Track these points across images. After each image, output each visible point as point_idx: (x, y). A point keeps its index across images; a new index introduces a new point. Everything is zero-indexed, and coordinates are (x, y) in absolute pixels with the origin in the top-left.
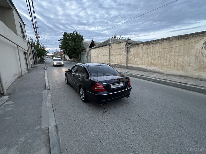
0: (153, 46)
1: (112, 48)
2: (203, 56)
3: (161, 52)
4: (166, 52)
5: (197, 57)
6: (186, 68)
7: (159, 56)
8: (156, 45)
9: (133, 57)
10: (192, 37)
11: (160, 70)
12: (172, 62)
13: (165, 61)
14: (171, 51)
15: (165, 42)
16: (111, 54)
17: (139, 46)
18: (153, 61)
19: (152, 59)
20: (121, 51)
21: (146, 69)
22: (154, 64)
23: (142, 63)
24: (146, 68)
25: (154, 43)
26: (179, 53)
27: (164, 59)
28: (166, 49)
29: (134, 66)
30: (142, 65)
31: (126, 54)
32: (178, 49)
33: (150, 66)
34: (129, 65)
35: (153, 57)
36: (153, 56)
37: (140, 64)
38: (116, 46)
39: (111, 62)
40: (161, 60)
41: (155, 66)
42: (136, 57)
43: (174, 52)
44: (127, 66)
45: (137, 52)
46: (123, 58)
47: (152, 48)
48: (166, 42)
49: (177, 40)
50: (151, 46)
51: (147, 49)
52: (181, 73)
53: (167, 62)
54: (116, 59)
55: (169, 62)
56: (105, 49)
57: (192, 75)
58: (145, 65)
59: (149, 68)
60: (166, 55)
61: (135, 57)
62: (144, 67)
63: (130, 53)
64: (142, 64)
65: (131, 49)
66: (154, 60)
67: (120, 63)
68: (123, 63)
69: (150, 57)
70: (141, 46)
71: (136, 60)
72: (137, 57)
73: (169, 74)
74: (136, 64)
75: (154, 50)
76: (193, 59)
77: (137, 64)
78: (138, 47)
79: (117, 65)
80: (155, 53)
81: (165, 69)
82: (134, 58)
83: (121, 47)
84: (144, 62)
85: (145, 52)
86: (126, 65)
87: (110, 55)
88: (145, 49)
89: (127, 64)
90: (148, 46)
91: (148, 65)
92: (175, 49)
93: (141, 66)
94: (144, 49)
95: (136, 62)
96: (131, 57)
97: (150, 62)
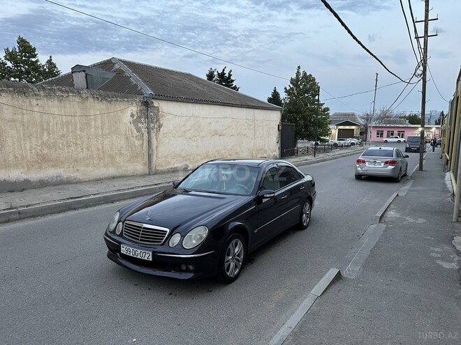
0: (40, 102)
2: (133, 137)
3: (67, 123)
4: (78, 125)
5: (127, 138)
6: (118, 159)
7: (63, 136)
8: (50, 103)
10: (117, 100)
11: (72, 175)
12: (94, 149)
13: (79, 149)
14: (88, 124)
15: (71, 98)
18: (46, 151)
19: (43, 143)
21: (27, 182)
23: (5, 160)
24: (25, 177)
26: (102, 129)
27: (76, 144)
28: (77, 119)
32: (99, 121)
33: (40, 168)
35: (45, 138)
36: (45, 134)
40: (68, 146)
41: (56, 163)
43: (93, 126)
47: (36, 109)
48: (75, 101)
49: (96, 101)
50: (34, 102)
51: (19, 110)
52: (112, 171)
53: (85, 150)
55: (88, 150)
57: (126, 171)
58: (17, 166)
59: (34, 175)
60: (78, 132)
62: (15, 175)
64: (5, 165)
66: (49, 147)
69: (33, 139)
73: (91, 178)
75: (45, 117)
76: (123, 142)
80: (48, 125)
81: (82, 169)
84: (11, 157)
85: (14, 121)
88: (11, 108)
90: (22, 101)
91: (30, 165)
92: (95, 120)
94: (5, 107)
97: (37, 154)
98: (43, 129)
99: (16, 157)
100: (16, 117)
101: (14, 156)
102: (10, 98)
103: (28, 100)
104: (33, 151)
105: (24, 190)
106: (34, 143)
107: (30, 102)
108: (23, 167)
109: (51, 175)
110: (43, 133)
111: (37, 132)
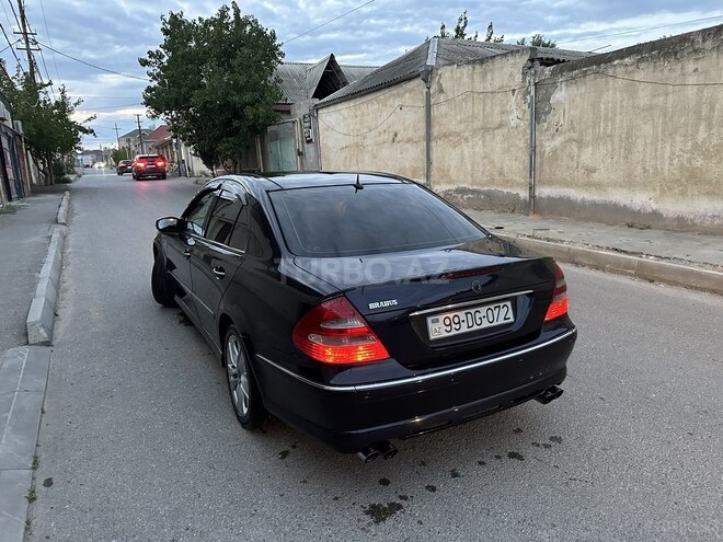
0: (701, 65)
1: (441, 91)
9: (570, 140)
16: (435, 131)
17: (611, 72)
18: (699, 162)
19: (696, 146)
20: (497, 109)
21: (656, 215)
22: (709, 183)
23: (629, 175)
24: (655, 206)
25: (709, 44)
29: (576, 194)
30: (625, 191)
31: (524, 125)
33: (683, 194)
34: (543, 191)
35: (702, 135)
36: (702, 128)
37: (616, 185)
38: (465, 79)
39: (435, 174)
41: (715, 189)
42: (588, 138)
44: (532, 196)
45: (595, 106)
46: (506, 151)
47: (691, 80)
50: (690, 66)
51: (662, 89)
54: (462, 160)
56: (398, 102)
58: (644, 186)
59: (671, 207)
61: (580, 143)
62: (641, 200)
63: (552, 118)
64: (629, 183)
65: (561, 95)
66: (707, 155)
67: (492, 181)
68: (507, 183)
69: (678, 138)
70: (620, 71)
71: (587, 157)
72: (597, 139)
74: (589, 185)
75: (707, 93)
77: (598, 186)
78: (601, 81)
79: (473, 192)
80: (712, 108)
82: (580, 148)
83: (497, 84)
84: (639, 170)
85: (651, 108)
86: (524, 194)
87: (429, 138)
88: (650, 87)
89: (532, 188)
90: (668, 70)
91: (667, 187)
93: (619, 197)
94: (642, 86)
95: (590, 171)
96: (559, 140)
97: (681, 168)
98: (699, 118)
99: (645, 171)
100: (655, 101)
101: (644, 168)
102: (651, 68)
103: (680, 65)
104: (675, 162)
105: (649, 227)
106: (678, 147)
107: (683, 68)
108: (655, 190)
109: (702, 211)
110: (697, 126)
111: (687, 125)
